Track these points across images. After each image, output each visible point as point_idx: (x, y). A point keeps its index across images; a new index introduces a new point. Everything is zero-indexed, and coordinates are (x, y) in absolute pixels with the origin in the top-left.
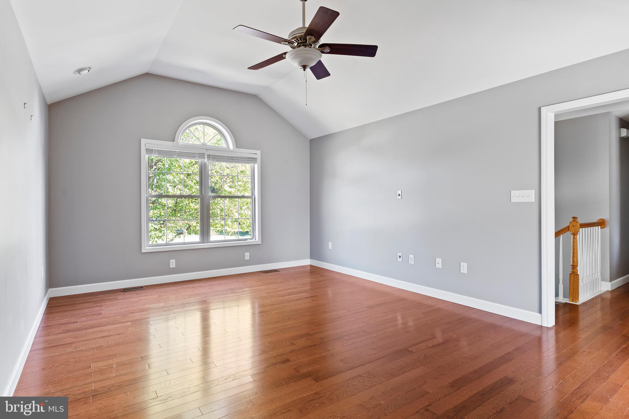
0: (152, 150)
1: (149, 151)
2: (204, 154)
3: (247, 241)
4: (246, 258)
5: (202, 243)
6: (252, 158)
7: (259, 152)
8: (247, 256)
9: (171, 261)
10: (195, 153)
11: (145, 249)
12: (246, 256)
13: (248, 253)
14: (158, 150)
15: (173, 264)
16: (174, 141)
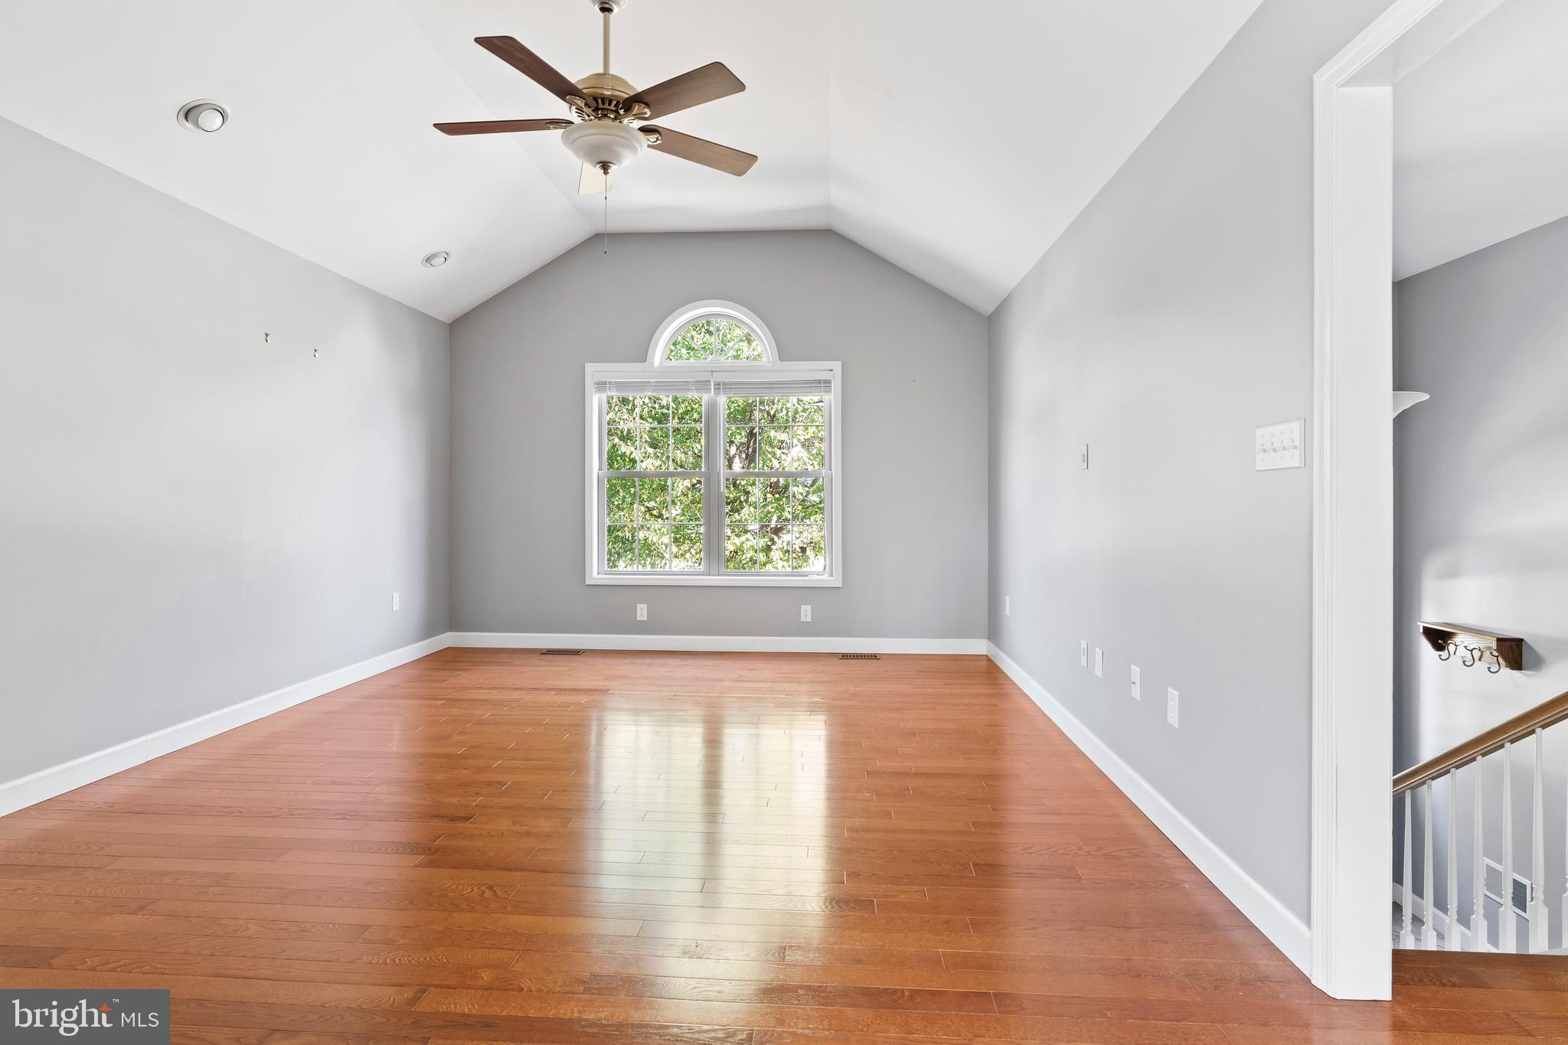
0: (605, 383)
1: (601, 386)
2: (710, 381)
3: (808, 578)
4: (802, 616)
5: (707, 575)
6: (819, 382)
7: (837, 366)
8: (806, 613)
9: (639, 606)
10: (687, 382)
11: (592, 578)
12: (802, 612)
13: (809, 608)
14: (616, 383)
15: (642, 612)
16: (645, 360)
